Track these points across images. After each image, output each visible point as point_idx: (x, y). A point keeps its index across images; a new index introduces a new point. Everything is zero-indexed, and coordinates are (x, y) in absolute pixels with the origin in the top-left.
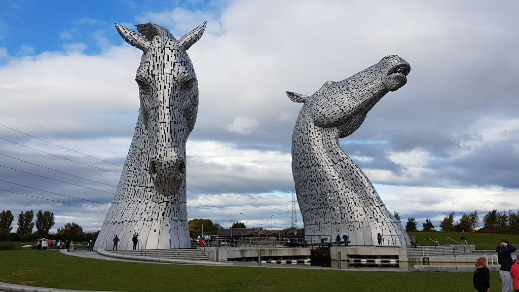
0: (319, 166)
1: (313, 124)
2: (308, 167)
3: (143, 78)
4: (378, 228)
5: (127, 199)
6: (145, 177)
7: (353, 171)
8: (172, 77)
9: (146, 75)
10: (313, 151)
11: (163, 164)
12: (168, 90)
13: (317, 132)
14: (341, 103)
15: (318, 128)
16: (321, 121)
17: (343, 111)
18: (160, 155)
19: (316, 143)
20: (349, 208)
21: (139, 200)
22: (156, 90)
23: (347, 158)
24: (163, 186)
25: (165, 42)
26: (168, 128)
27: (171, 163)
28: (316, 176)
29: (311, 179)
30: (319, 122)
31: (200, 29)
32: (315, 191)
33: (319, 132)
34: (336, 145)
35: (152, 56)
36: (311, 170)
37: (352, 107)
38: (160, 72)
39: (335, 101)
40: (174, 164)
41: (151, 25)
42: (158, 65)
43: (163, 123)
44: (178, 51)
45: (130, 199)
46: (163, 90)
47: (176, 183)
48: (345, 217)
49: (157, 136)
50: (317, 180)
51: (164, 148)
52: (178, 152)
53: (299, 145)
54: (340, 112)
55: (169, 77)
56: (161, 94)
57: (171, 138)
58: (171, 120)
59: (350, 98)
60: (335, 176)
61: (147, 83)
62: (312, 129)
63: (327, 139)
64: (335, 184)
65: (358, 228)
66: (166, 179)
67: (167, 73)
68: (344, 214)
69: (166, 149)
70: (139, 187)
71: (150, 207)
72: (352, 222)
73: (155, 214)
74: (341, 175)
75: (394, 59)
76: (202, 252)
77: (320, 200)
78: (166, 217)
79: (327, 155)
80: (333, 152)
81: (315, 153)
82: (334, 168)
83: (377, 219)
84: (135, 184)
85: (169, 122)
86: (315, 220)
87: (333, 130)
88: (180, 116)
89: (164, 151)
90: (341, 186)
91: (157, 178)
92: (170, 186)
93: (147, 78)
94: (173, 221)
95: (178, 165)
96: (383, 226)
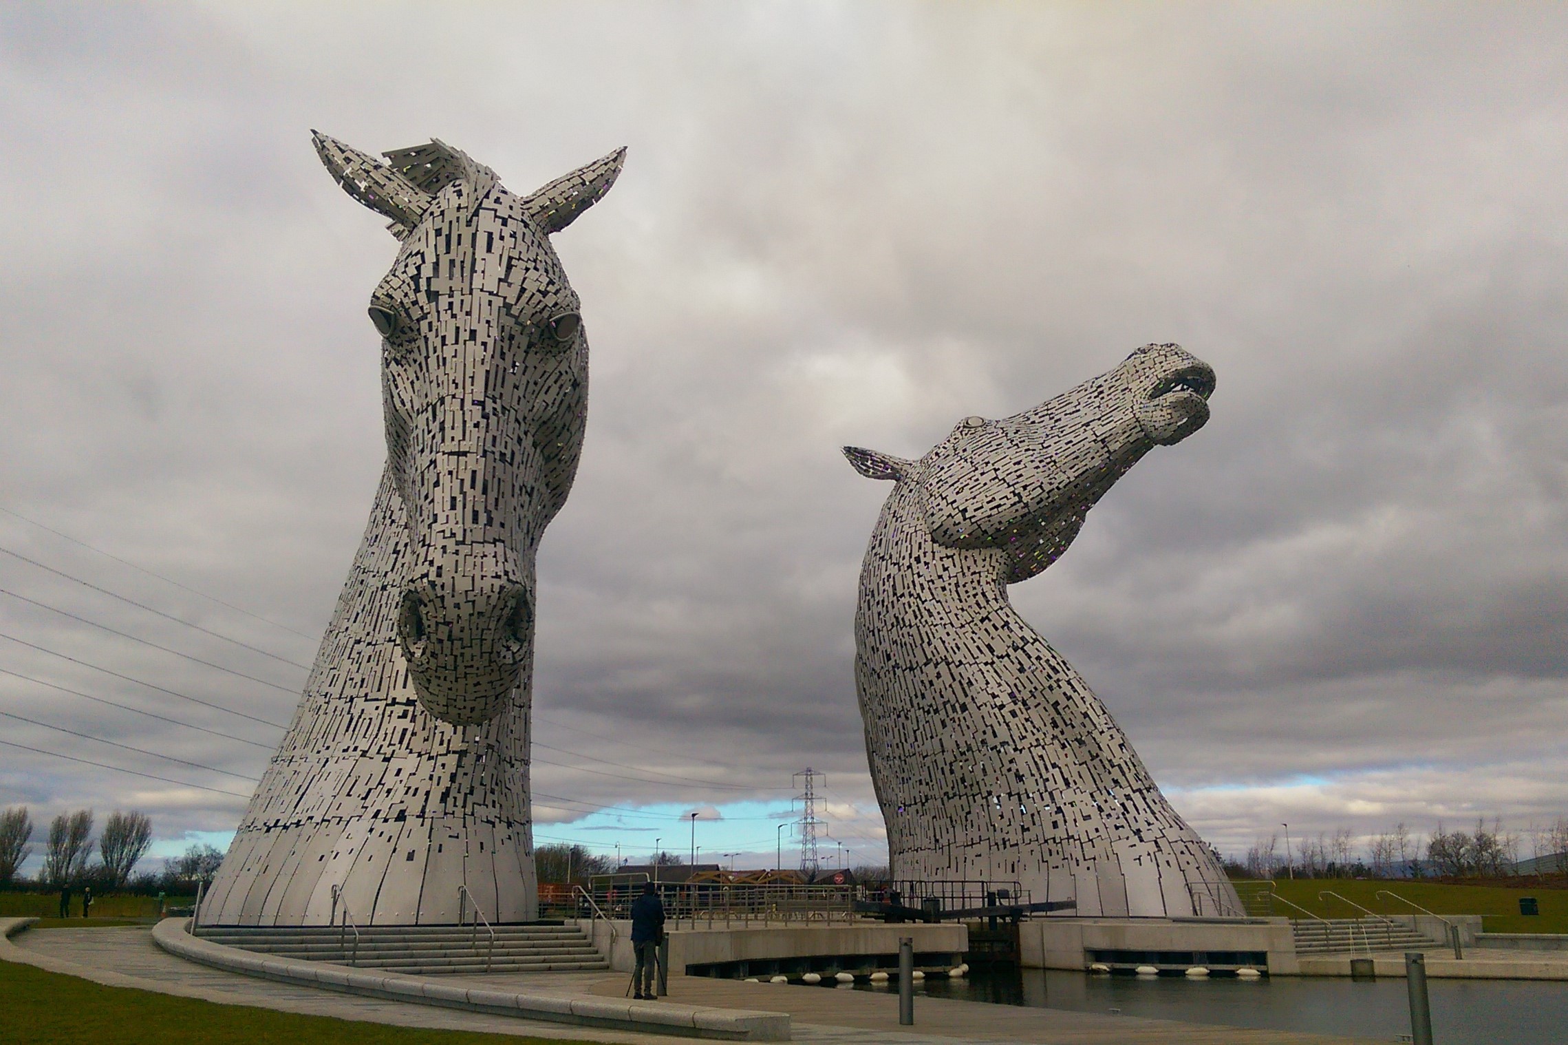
0: (948, 664)
1: (929, 537)
2: (911, 669)
3: (396, 304)
4: (1145, 859)
5: (319, 746)
6: (389, 665)
7: (1058, 680)
8: (498, 302)
9: (406, 295)
10: (930, 620)
11: (449, 602)
12: (484, 344)
13: (939, 563)
14: (1014, 475)
15: (944, 552)
16: (953, 530)
17: (1020, 497)
18: (440, 568)
19: (939, 594)
20: (1046, 795)
21: (363, 745)
22: (438, 342)
23: (1036, 640)
24: (448, 685)
25: (481, 195)
26: (474, 472)
27: (481, 601)
28: (937, 696)
29: (923, 703)
30: (945, 532)
31: (605, 168)
32: (936, 741)
33: (948, 562)
34: (1000, 600)
35: (432, 234)
36: (923, 677)
37: (1047, 488)
38: (456, 284)
39: (996, 470)
41: (439, 149)
42: (452, 262)
43: (458, 454)
44: (526, 225)
45: (333, 745)
46: (465, 344)
47: (495, 676)
48: (1034, 824)
49: (432, 501)
50: (941, 707)
51: (458, 543)
52: (506, 560)
53: (883, 601)
54: (1009, 503)
55: (490, 303)
56: (455, 356)
57: (486, 510)
58: (489, 447)
59: (1041, 462)
60: (1000, 694)
61: (408, 321)
62: (925, 553)
63: (972, 582)
64: (1001, 721)
65: (1077, 861)
66: (459, 659)
67: (482, 290)
68: (1033, 815)
69: (464, 550)
70: (366, 700)
71: (399, 771)
72: (1058, 841)
73: (414, 795)
74: (1019, 691)
75: (1168, 354)
76: (585, 937)
77: (952, 772)
78: (455, 806)
79: (973, 632)
80: (990, 620)
81: (935, 626)
82: (996, 672)
83: (1138, 832)
84: (354, 692)
85: (481, 453)
86: (935, 836)
87: (991, 556)
88: (520, 440)
89: (457, 554)
90: (1020, 726)
91: (423, 654)
92: (471, 689)
93: (411, 305)
94: (478, 821)
95: (507, 611)
96: (1158, 854)
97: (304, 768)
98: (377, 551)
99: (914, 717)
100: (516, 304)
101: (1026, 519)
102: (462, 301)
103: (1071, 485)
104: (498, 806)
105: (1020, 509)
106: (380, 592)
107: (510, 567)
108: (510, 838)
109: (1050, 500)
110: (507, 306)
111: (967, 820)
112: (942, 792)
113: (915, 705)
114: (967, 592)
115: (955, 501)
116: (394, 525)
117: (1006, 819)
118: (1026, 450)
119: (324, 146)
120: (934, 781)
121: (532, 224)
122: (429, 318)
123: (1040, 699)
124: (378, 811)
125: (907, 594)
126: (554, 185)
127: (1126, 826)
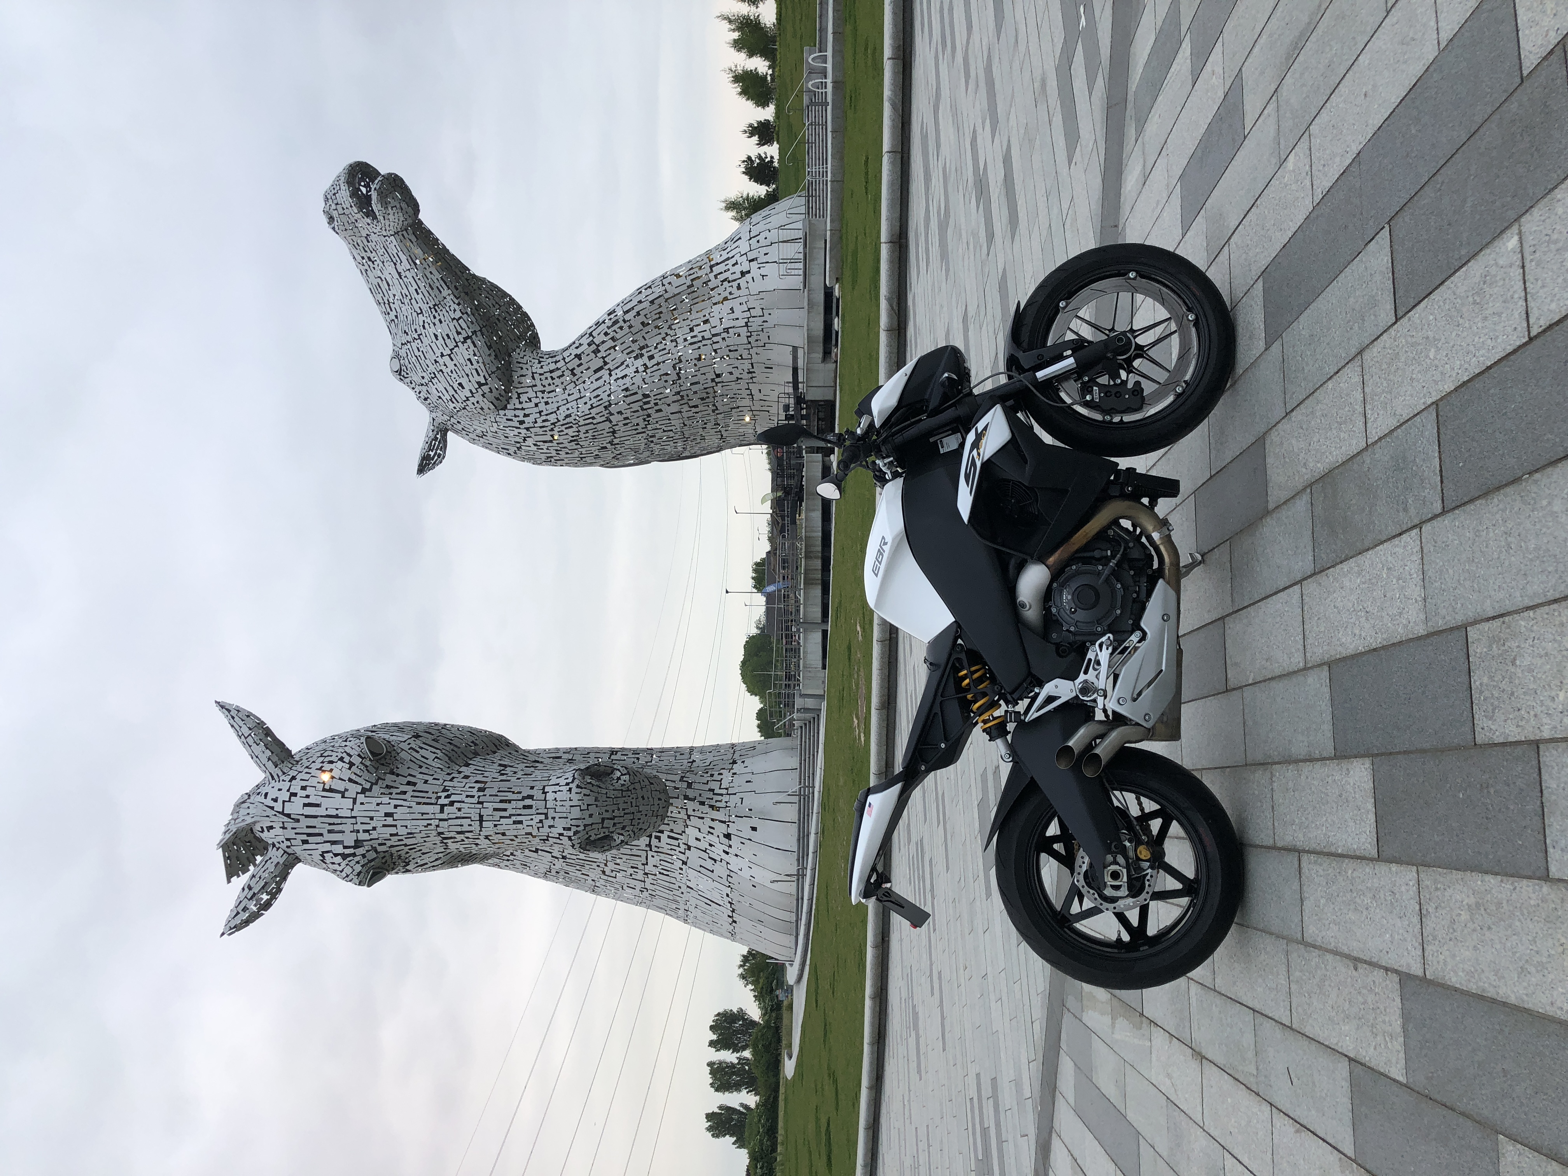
1: (502, 412)
2: (614, 432)
3: (364, 870)
4: (763, 271)
5: (678, 893)
7: (624, 321)
8: (361, 798)
9: (358, 862)
10: (573, 417)
11: (589, 821)
12: (396, 807)
13: (525, 405)
14: (448, 341)
15: (515, 400)
16: (496, 393)
17: (468, 337)
18: (564, 829)
19: (552, 407)
20: (715, 339)
21: (679, 864)
22: (394, 838)
23: (591, 334)
24: (643, 818)
25: (270, 812)
26: (495, 810)
27: (588, 800)
28: (636, 414)
29: (642, 424)
30: (498, 399)
31: (237, 719)
32: (671, 417)
33: (524, 398)
34: (557, 358)
35: (306, 846)
36: (621, 424)
37: (458, 314)
38: (348, 828)
39: (442, 355)
40: (587, 792)
41: (226, 843)
42: (330, 831)
43: (481, 820)
44: (294, 778)
45: (678, 884)
47: (637, 786)
49: (516, 836)
50: (645, 412)
51: (547, 818)
52: (558, 784)
54: (471, 346)
55: (362, 804)
56: (406, 827)
57: (524, 799)
58: (475, 800)
59: (435, 317)
60: (635, 366)
61: (377, 860)
62: (515, 416)
64: (656, 367)
65: (764, 322)
66: (626, 811)
67: (352, 810)
68: (730, 351)
69: (551, 813)
70: (647, 864)
71: (697, 839)
72: (749, 334)
73: (713, 828)
74: (633, 351)
75: (335, 202)
76: (805, 724)
77: (696, 406)
78: (720, 801)
80: (574, 369)
82: (617, 368)
83: (743, 274)
84: (641, 873)
85: (480, 806)
87: (518, 362)
88: (466, 777)
90: (661, 353)
91: (622, 835)
92: (645, 802)
93: (366, 859)
94: (731, 785)
95: (593, 782)
96: (759, 261)
97: (693, 902)
98: (534, 863)
100: (362, 785)
101: (486, 333)
102: (362, 823)
104: (721, 771)
105: (477, 339)
106: (567, 860)
107: (562, 782)
108: (743, 762)
109: (469, 313)
110: (364, 791)
112: (712, 414)
114: (549, 385)
115: (471, 391)
116: (515, 853)
117: (733, 370)
118: (424, 328)
119: (234, 927)
121: (292, 773)
122: (376, 845)
123: (638, 337)
124: (724, 851)
125: (552, 433)
126: (254, 756)
127: (738, 281)
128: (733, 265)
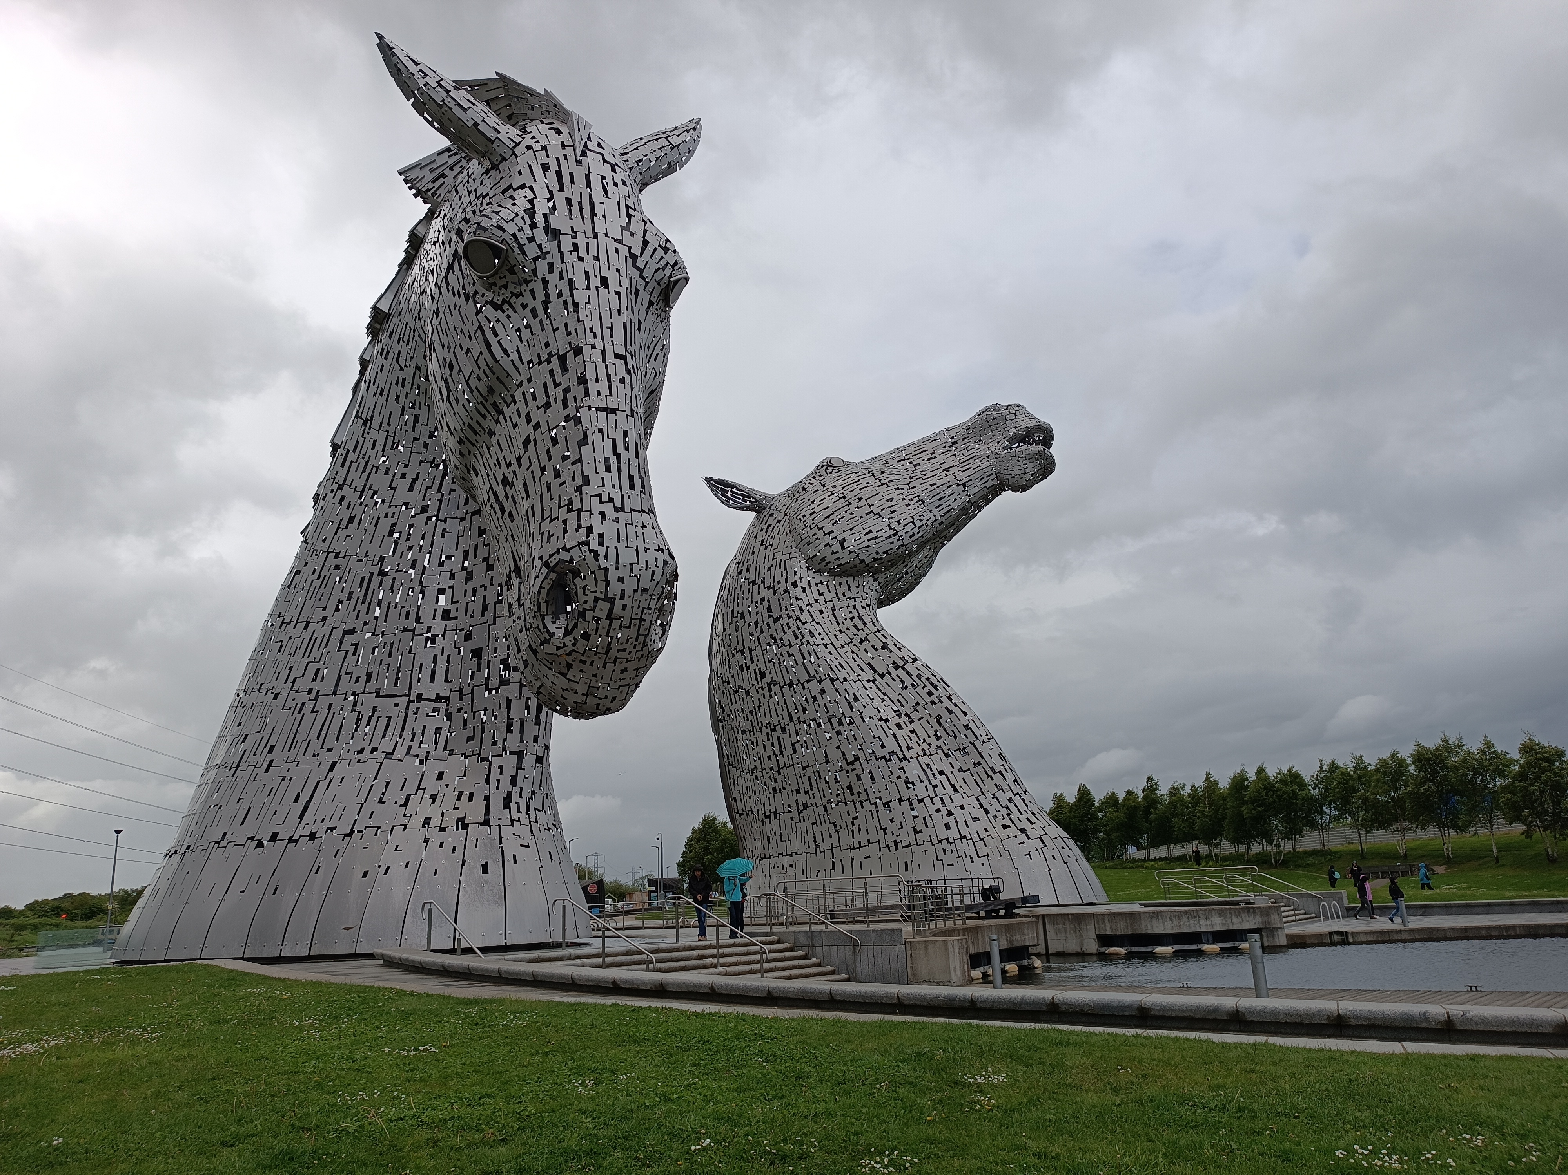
1: (803, 564)
7: (938, 697)
8: (623, 250)
10: (811, 640)
15: (818, 578)
19: (818, 617)
21: (384, 746)
26: (626, 433)
28: (823, 711)
29: (805, 717)
38: (577, 224)
43: (607, 411)
46: (597, 290)
48: (927, 826)
53: (756, 623)
56: (589, 303)
58: (634, 406)
61: (521, 258)
62: (801, 579)
63: (848, 607)
64: (889, 733)
65: (971, 858)
67: (606, 235)
68: (924, 818)
69: (624, 517)
70: (378, 696)
72: (951, 840)
77: (837, 781)
79: (853, 652)
81: (818, 645)
82: (878, 688)
85: (629, 412)
86: (815, 841)
89: (618, 522)
90: (906, 737)
93: (526, 242)
96: (1045, 849)
99: (793, 730)
100: (641, 256)
102: (587, 244)
103: (937, 523)
105: (895, 541)
109: (920, 535)
111: (853, 825)
113: (795, 719)
114: (844, 615)
115: (832, 532)
117: (897, 822)
118: (896, 489)
120: (816, 790)
122: (549, 258)
123: (922, 713)
127: (1012, 825)
128: (1028, 819)
